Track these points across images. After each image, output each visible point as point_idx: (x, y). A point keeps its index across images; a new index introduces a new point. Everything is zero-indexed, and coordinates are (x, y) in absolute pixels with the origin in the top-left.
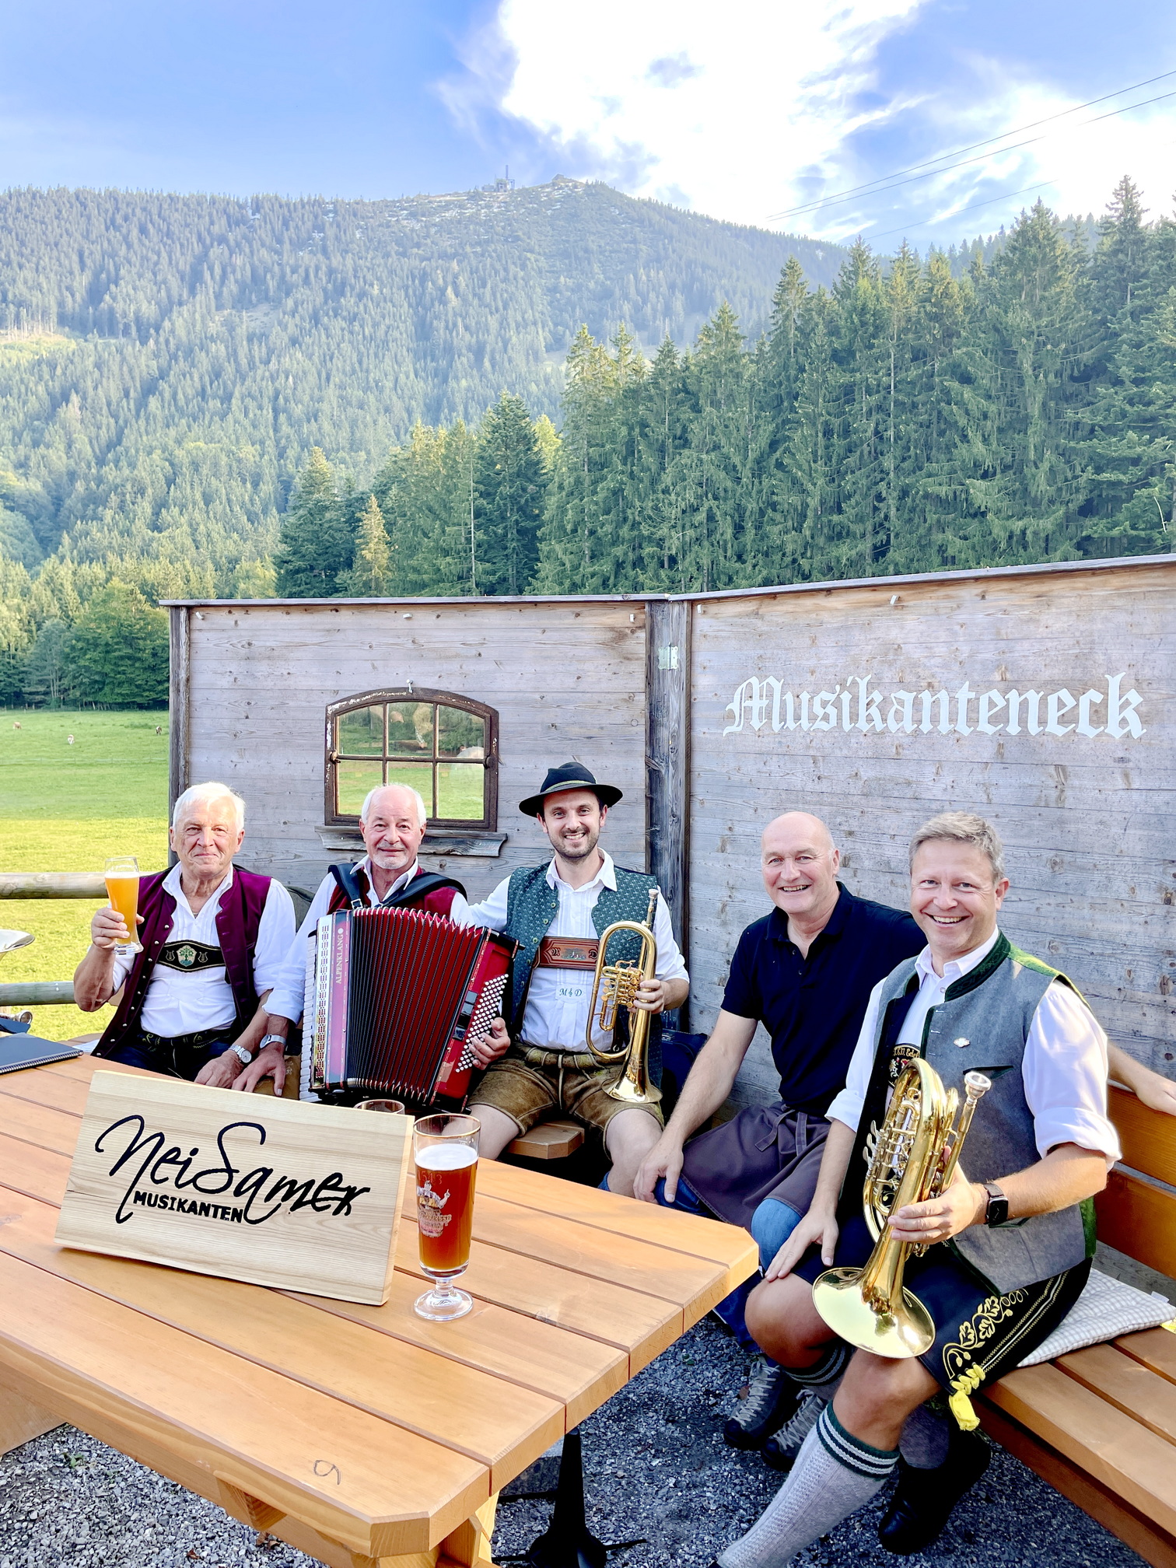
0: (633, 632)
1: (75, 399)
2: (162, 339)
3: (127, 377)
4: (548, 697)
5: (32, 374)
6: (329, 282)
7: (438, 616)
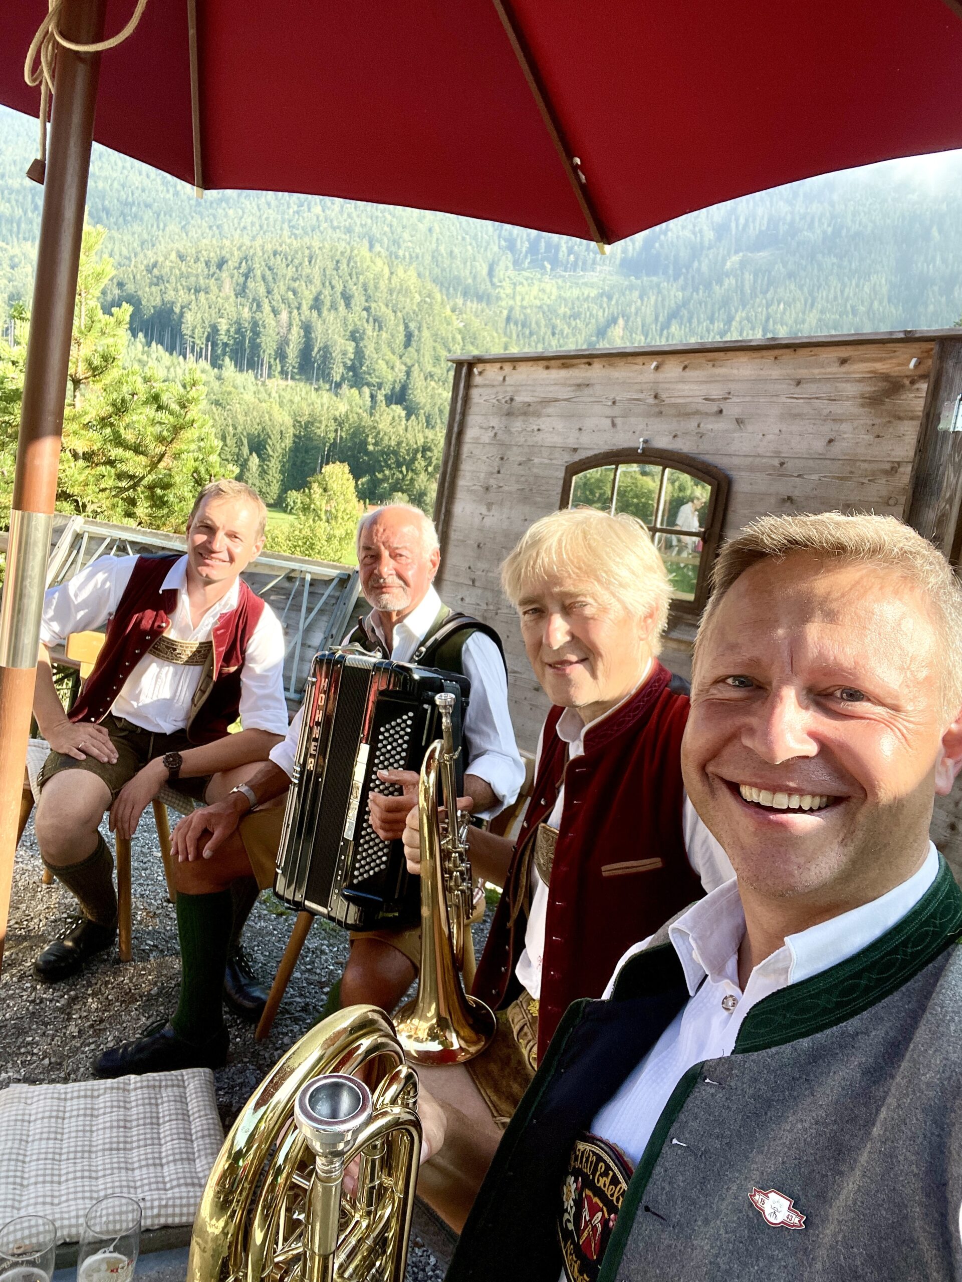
0: (913, 382)
1: (621, 321)
2: (689, 276)
3: (659, 305)
4: (789, 465)
5: (596, 304)
6: (829, 225)
7: (685, 368)
